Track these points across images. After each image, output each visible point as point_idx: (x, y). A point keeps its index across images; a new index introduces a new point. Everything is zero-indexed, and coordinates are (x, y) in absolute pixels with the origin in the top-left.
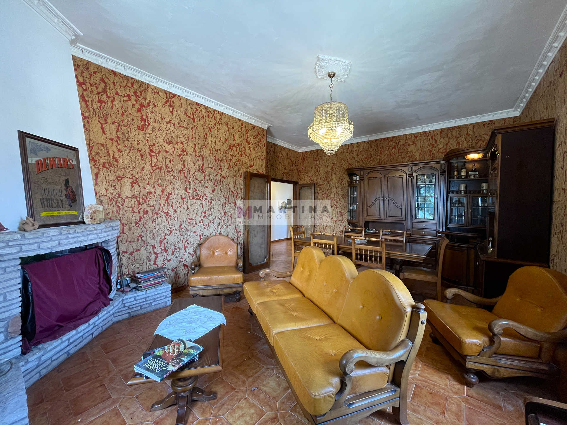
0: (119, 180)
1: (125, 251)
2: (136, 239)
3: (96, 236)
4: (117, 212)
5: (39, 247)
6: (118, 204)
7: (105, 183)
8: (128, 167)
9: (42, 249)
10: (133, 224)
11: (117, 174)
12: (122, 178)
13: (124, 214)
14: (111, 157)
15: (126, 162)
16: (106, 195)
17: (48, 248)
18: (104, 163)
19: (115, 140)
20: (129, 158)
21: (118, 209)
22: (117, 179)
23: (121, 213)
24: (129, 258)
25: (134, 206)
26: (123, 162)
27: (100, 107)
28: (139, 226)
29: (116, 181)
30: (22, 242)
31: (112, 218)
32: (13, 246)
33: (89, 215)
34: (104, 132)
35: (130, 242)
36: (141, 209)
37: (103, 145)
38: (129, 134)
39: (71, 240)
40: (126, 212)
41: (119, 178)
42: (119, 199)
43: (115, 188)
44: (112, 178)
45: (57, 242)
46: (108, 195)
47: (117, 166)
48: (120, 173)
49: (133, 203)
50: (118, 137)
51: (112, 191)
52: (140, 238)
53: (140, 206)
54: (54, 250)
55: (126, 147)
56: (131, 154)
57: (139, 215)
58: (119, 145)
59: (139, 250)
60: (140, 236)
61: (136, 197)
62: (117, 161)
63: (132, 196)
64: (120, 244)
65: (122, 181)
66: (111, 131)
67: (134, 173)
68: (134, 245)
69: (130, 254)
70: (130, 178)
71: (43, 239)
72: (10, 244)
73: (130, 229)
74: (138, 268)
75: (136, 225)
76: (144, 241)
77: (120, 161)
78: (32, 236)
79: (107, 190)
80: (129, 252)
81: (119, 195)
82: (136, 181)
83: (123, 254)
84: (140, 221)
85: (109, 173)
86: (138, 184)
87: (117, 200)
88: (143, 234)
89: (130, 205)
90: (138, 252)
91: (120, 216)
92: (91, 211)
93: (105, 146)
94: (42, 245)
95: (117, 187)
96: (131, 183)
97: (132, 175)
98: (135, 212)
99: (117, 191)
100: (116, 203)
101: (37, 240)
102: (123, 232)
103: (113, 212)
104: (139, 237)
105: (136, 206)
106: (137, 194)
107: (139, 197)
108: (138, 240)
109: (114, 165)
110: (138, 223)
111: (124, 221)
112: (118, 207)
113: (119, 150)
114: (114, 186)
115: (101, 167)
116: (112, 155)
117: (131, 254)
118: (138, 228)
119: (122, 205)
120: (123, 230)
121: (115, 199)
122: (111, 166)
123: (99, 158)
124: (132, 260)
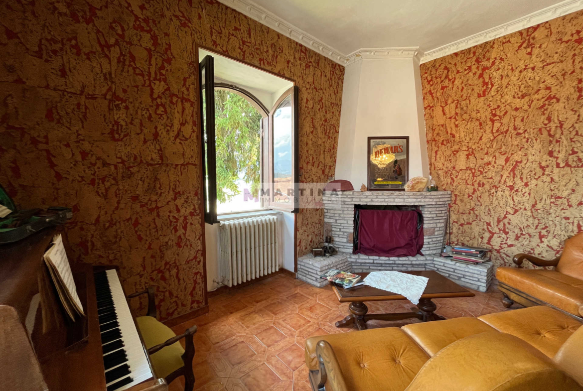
0: (454, 154)
1: (456, 221)
2: (468, 212)
3: (402, 200)
4: (451, 183)
5: (360, 200)
6: (452, 176)
7: (442, 158)
8: (464, 140)
9: (362, 202)
10: (466, 196)
11: (453, 149)
12: (457, 152)
13: (458, 186)
14: (449, 134)
15: (462, 135)
16: (443, 169)
17: (366, 202)
18: (443, 141)
19: (454, 117)
20: (466, 130)
21: (452, 181)
22: (453, 153)
23: (454, 184)
24: (459, 229)
25: (468, 179)
26: (459, 136)
27: (442, 93)
28: (472, 199)
29: (452, 155)
30: (353, 196)
31: (446, 189)
32: (349, 198)
33: (411, 185)
34: (444, 114)
35: (462, 213)
36: (476, 181)
37: (442, 126)
38: (467, 107)
39: (380, 200)
40: (459, 184)
41: (455, 153)
42: (454, 172)
43: (451, 162)
44: (449, 152)
45: (370, 200)
46: (444, 169)
47: (454, 141)
48: (456, 147)
49: (467, 175)
50: (457, 114)
51: (448, 165)
52: (472, 212)
53: (475, 178)
54: (368, 204)
55: (464, 120)
56: (468, 127)
57: (473, 187)
58: (457, 120)
59: (471, 224)
60: (473, 209)
61: (471, 169)
62: (454, 136)
63: (467, 168)
64: (452, 213)
65: (458, 155)
66: (451, 110)
67: (470, 145)
68: (465, 217)
69: (460, 225)
70: (465, 150)
71: (362, 196)
72: (349, 196)
73: (462, 201)
74: (468, 241)
75: (469, 197)
76: (477, 216)
77: (457, 136)
78: (357, 194)
79: (443, 164)
80: (460, 224)
81: (454, 168)
82: (472, 152)
83: (454, 224)
84: (473, 193)
85: (446, 149)
86: (474, 155)
87: (452, 173)
88: (476, 208)
89: (464, 177)
90: (469, 226)
91: (454, 187)
92: (413, 182)
93: (444, 126)
94: (362, 199)
95: (453, 160)
96: (467, 155)
97: (468, 147)
98: (468, 184)
99: (452, 165)
100: (451, 175)
101: (359, 197)
102: (455, 203)
103: (447, 184)
104: (471, 210)
105: (470, 178)
106: (472, 166)
107: (474, 169)
108: (470, 213)
109: (451, 141)
110: (471, 196)
111: (456, 193)
112: (452, 179)
113: (456, 126)
114: (450, 160)
115: (440, 145)
116: (449, 132)
117: (462, 225)
118: (471, 201)
119: (456, 177)
120: (455, 201)
121: (450, 172)
122: (448, 142)
123: (439, 138)
124: (462, 232)
